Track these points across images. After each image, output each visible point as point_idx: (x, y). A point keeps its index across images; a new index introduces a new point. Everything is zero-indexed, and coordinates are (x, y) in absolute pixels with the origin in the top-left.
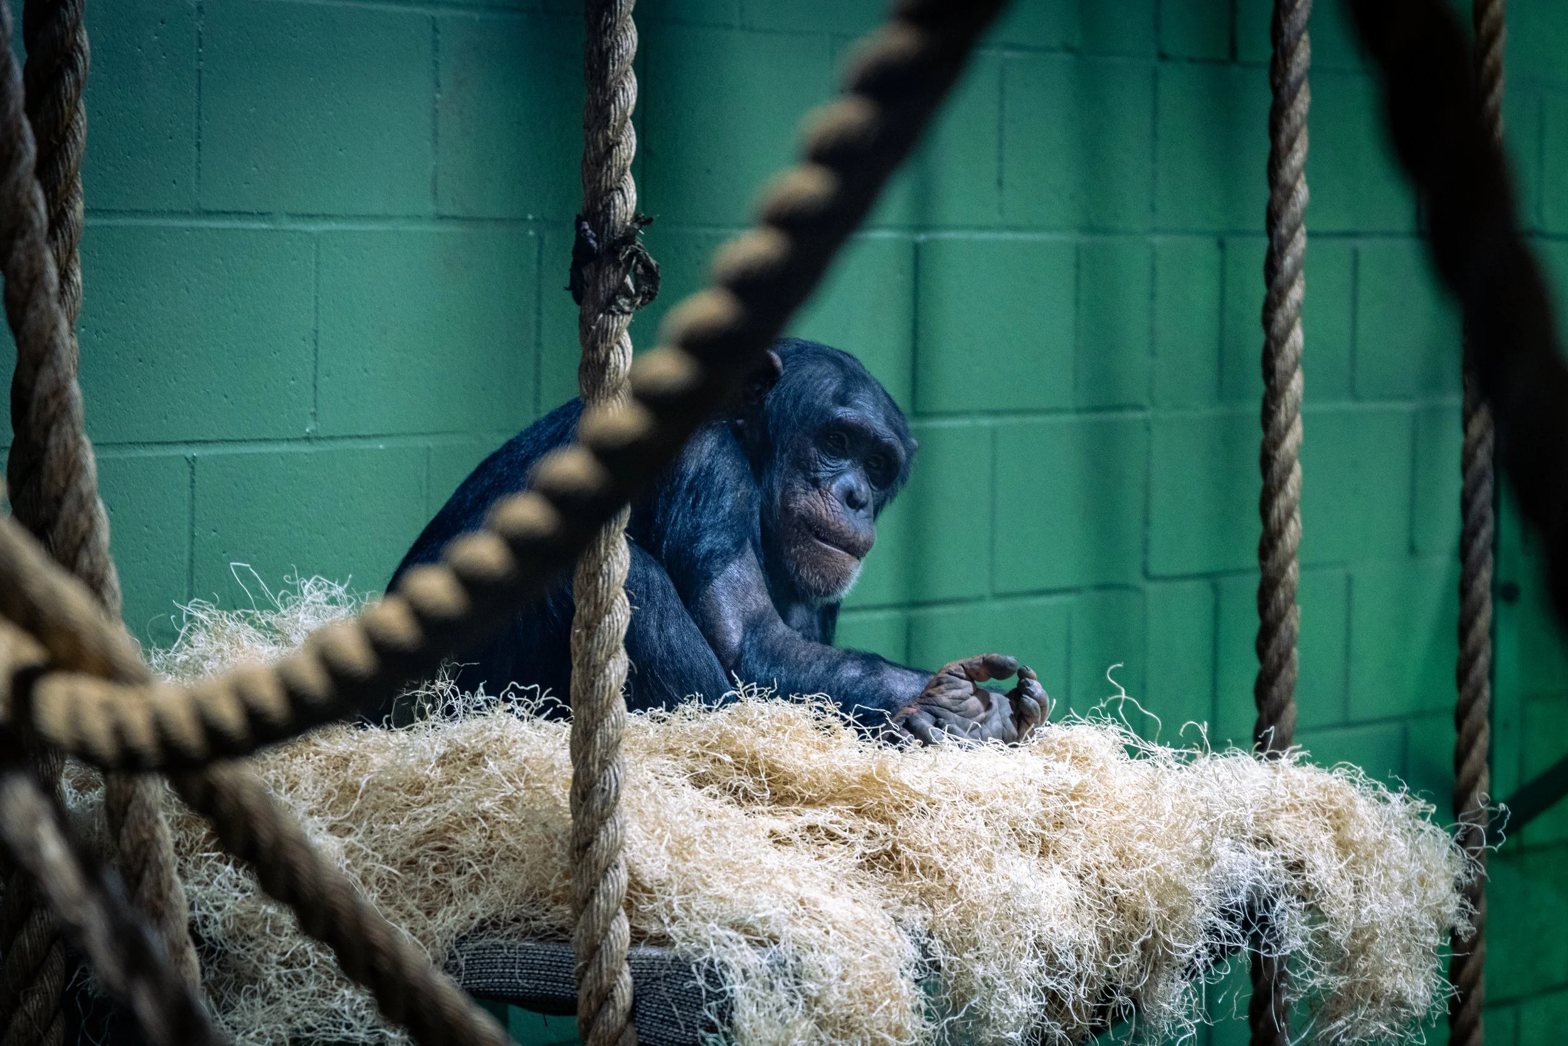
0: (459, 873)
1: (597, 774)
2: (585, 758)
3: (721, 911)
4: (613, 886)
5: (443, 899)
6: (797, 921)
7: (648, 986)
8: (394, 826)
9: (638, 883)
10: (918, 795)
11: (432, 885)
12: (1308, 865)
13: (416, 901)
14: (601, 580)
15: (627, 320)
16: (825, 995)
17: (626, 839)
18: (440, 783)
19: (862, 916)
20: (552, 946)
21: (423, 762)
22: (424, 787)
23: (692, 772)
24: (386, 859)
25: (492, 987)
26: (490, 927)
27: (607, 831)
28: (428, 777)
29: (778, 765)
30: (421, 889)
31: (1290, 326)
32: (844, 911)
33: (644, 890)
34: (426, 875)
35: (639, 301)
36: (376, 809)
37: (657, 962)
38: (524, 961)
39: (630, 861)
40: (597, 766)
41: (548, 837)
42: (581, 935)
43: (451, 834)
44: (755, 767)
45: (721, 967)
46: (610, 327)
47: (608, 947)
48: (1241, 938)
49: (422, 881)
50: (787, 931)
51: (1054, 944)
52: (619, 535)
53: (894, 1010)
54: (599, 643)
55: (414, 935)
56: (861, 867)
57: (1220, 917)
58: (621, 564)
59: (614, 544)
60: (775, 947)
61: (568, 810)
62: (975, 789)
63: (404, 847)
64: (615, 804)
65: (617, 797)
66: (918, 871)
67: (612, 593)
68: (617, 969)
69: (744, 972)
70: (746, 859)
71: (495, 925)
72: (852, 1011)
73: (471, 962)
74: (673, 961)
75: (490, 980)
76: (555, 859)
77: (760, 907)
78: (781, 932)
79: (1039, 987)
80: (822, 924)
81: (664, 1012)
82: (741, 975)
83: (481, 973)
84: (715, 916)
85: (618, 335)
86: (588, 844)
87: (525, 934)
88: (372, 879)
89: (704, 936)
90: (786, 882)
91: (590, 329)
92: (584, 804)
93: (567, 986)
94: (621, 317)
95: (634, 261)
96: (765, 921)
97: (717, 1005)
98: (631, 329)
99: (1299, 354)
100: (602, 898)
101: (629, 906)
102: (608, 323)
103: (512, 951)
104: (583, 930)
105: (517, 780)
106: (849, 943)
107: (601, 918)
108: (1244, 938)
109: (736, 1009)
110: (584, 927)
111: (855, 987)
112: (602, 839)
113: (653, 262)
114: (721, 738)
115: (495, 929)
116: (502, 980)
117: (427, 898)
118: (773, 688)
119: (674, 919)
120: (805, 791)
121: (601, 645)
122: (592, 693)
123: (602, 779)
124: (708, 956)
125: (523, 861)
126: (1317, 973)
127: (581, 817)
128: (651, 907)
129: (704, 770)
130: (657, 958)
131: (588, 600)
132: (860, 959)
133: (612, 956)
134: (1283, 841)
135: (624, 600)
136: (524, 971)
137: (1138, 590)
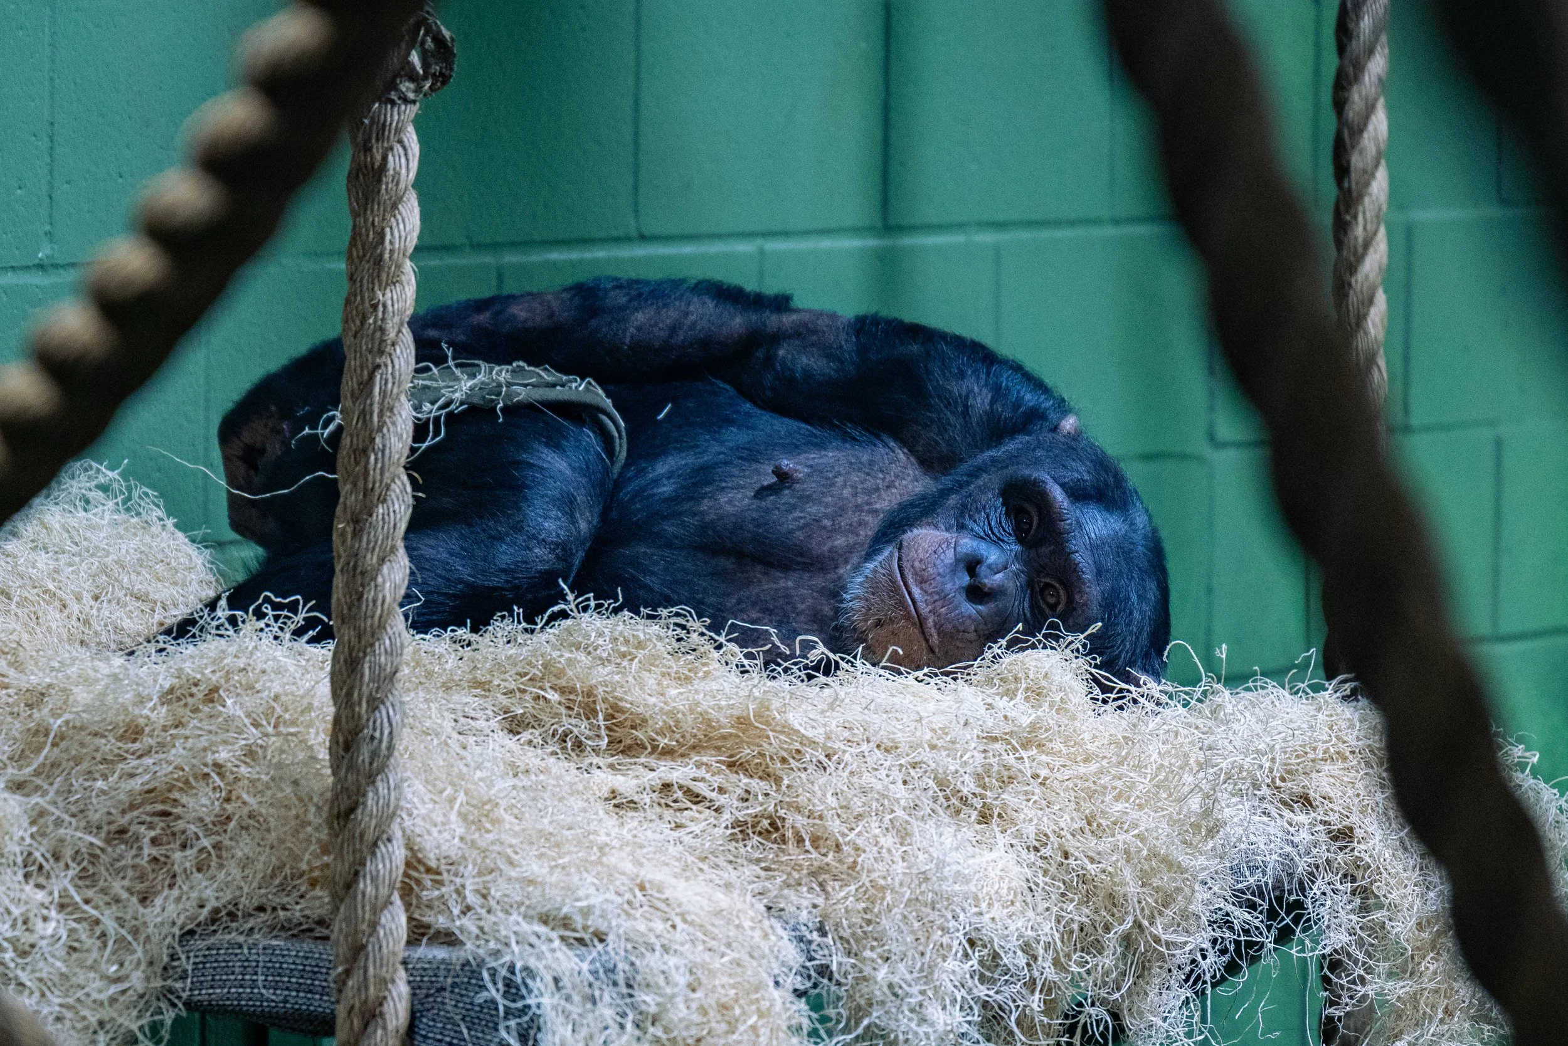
0: (184, 847)
1: (365, 717)
2: (349, 694)
3: (528, 898)
4: (384, 866)
5: (164, 880)
6: (632, 912)
7: (431, 999)
8: (100, 784)
9: (420, 861)
10: (813, 743)
11: (149, 862)
12: (1359, 833)
13: (126, 883)
14: (373, 457)
15: (412, 111)
16: (667, 1010)
17: (403, 803)
18: (164, 726)
19: (724, 905)
20: (307, 945)
21: (141, 700)
22: (143, 730)
23: (505, 713)
24: (88, 829)
25: (228, 999)
26: (224, 919)
27: (377, 792)
28: (148, 718)
29: (622, 704)
30: (134, 867)
31: (1370, 109)
32: (699, 898)
33: (429, 870)
34: (140, 848)
35: (427, 85)
36: (77, 761)
37: (443, 967)
38: (270, 965)
39: (408, 832)
40: (364, 705)
41: (301, 800)
42: (341, 930)
43: (176, 795)
44: (592, 706)
45: (524, 974)
46: (389, 119)
47: (377, 947)
48: (1265, 931)
49: (136, 856)
50: (621, 925)
51: (996, 940)
52: (397, 398)
53: (762, 1031)
54: (368, 542)
55: (123, 927)
56: (733, 838)
57: (1234, 904)
58: (400, 437)
59: (391, 410)
60: (600, 947)
61: (328, 764)
62: (892, 736)
63: (113, 811)
64: (388, 757)
65: (391, 748)
66: (807, 843)
67: (387, 475)
68: (388, 977)
69: (556, 980)
70: (570, 829)
71: (232, 915)
72: (705, 1032)
73: (201, 966)
74: (463, 965)
75: (226, 990)
76: (309, 829)
77: (581, 893)
78: (610, 927)
79: (969, 997)
80: (668, 916)
81: (452, 1034)
82: (552, 985)
83: (213, 980)
84: (521, 904)
85: (398, 131)
86: (352, 810)
87: (273, 928)
88: (68, 853)
89: (504, 933)
90: (622, 859)
91: (363, 123)
92: (348, 756)
93: (325, 998)
94: (403, 107)
95: (422, 32)
96: (586, 912)
97: (519, 1024)
98: (419, 124)
99: (1382, 146)
100: (368, 881)
101: (407, 892)
102: (385, 115)
103: (254, 951)
104: (344, 925)
105: (264, 723)
106: (704, 942)
107: (368, 908)
108: (1269, 931)
109: (544, 1030)
110: (345, 920)
111: (709, 1000)
112: (370, 802)
113: (446, 33)
114: (545, 668)
115: (232, 921)
116: (241, 990)
117: (142, 878)
118: (617, 600)
119: (468, 909)
120: (659, 738)
121: (372, 544)
122: (359, 607)
123: (371, 724)
124: (507, 958)
125: (268, 830)
126: (1368, 977)
127: (343, 773)
128: (437, 893)
129: (521, 711)
130: (443, 961)
131: (355, 484)
132: (717, 963)
133: (381, 959)
134: (1326, 802)
135: (403, 484)
136: (270, 978)
137: (1199, 459)
